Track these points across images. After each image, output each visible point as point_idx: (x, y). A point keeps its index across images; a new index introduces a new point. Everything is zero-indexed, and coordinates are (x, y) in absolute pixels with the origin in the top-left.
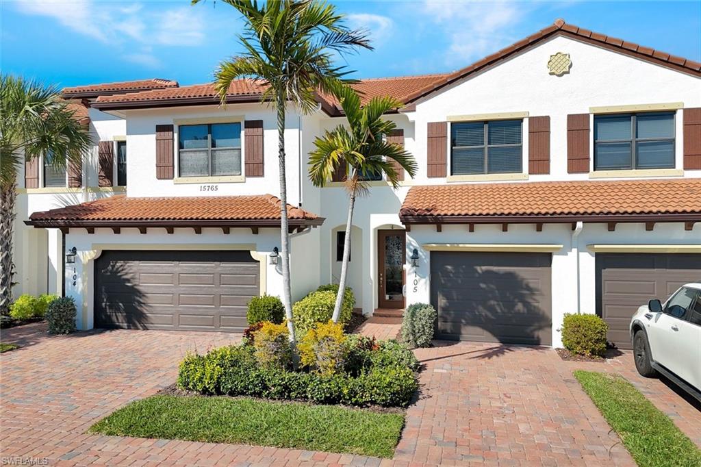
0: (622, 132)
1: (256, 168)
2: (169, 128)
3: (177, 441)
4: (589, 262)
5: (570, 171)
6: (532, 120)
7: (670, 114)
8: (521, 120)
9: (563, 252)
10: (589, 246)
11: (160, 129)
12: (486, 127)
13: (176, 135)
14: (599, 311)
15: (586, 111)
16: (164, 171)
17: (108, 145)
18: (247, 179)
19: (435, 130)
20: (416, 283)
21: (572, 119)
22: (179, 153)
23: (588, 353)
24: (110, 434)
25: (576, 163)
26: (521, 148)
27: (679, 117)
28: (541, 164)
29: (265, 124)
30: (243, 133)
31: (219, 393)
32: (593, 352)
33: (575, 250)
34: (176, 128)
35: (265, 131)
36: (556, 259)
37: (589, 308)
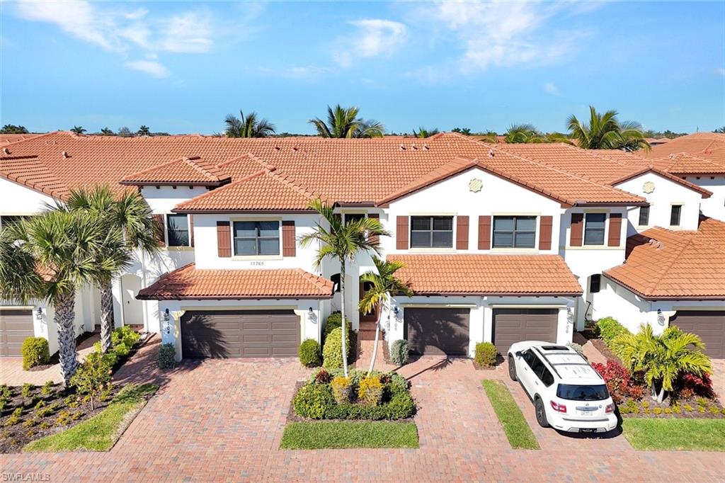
0: (508, 226)
1: (290, 251)
2: (227, 224)
3: (325, 449)
4: (489, 312)
5: (480, 248)
6: (458, 217)
7: (534, 218)
8: (453, 217)
9: (476, 308)
10: (490, 304)
11: (219, 224)
12: (432, 219)
13: (232, 228)
14: (493, 341)
15: (489, 215)
16: (223, 252)
17: (160, 217)
18: (284, 258)
19: (401, 220)
20: (396, 325)
21: (481, 218)
22: (234, 239)
23: (487, 365)
24: (292, 449)
25: (483, 244)
26: (452, 233)
27: (538, 219)
28: (463, 244)
29: (296, 223)
30: (281, 228)
31: (324, 418)
32: (490, 364)
33: (482, 307)
34: (232, 224)
35: (296, 228)
36: (472, 312)
37: (488, 339)
